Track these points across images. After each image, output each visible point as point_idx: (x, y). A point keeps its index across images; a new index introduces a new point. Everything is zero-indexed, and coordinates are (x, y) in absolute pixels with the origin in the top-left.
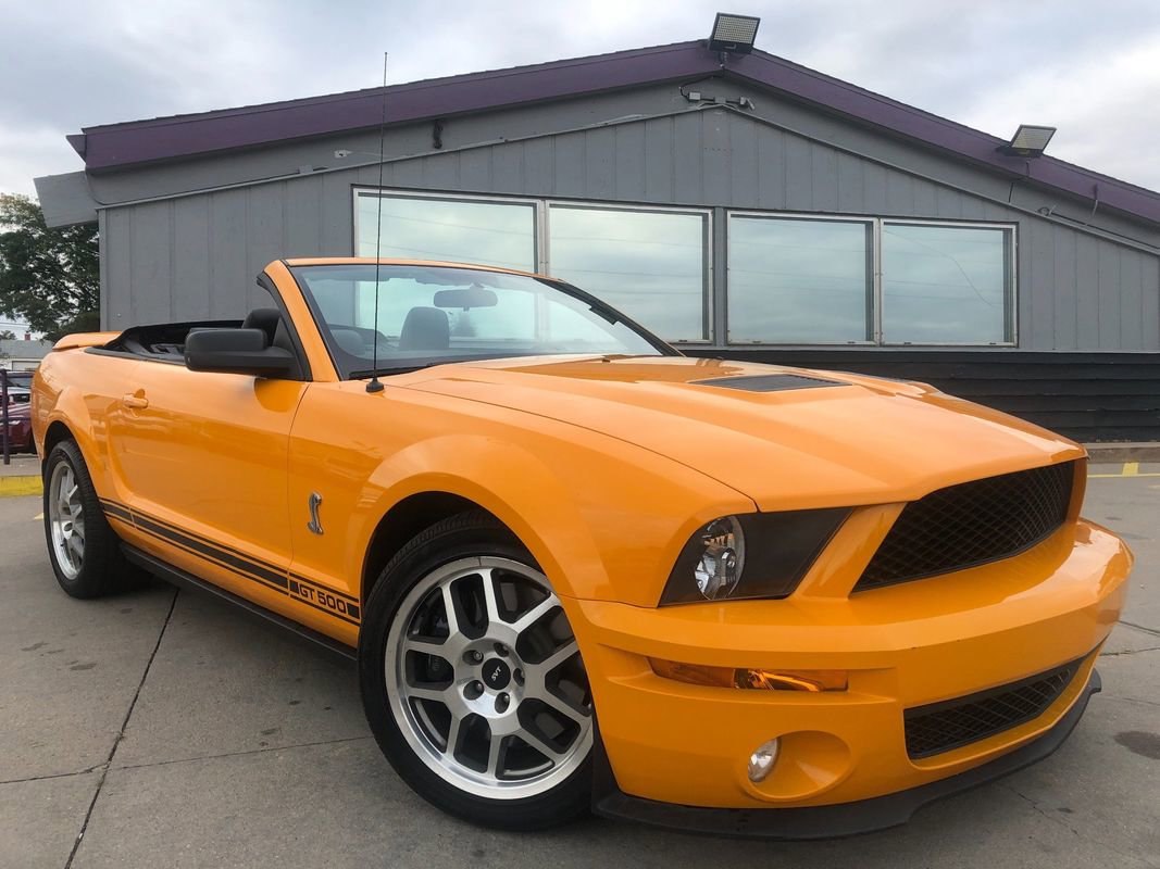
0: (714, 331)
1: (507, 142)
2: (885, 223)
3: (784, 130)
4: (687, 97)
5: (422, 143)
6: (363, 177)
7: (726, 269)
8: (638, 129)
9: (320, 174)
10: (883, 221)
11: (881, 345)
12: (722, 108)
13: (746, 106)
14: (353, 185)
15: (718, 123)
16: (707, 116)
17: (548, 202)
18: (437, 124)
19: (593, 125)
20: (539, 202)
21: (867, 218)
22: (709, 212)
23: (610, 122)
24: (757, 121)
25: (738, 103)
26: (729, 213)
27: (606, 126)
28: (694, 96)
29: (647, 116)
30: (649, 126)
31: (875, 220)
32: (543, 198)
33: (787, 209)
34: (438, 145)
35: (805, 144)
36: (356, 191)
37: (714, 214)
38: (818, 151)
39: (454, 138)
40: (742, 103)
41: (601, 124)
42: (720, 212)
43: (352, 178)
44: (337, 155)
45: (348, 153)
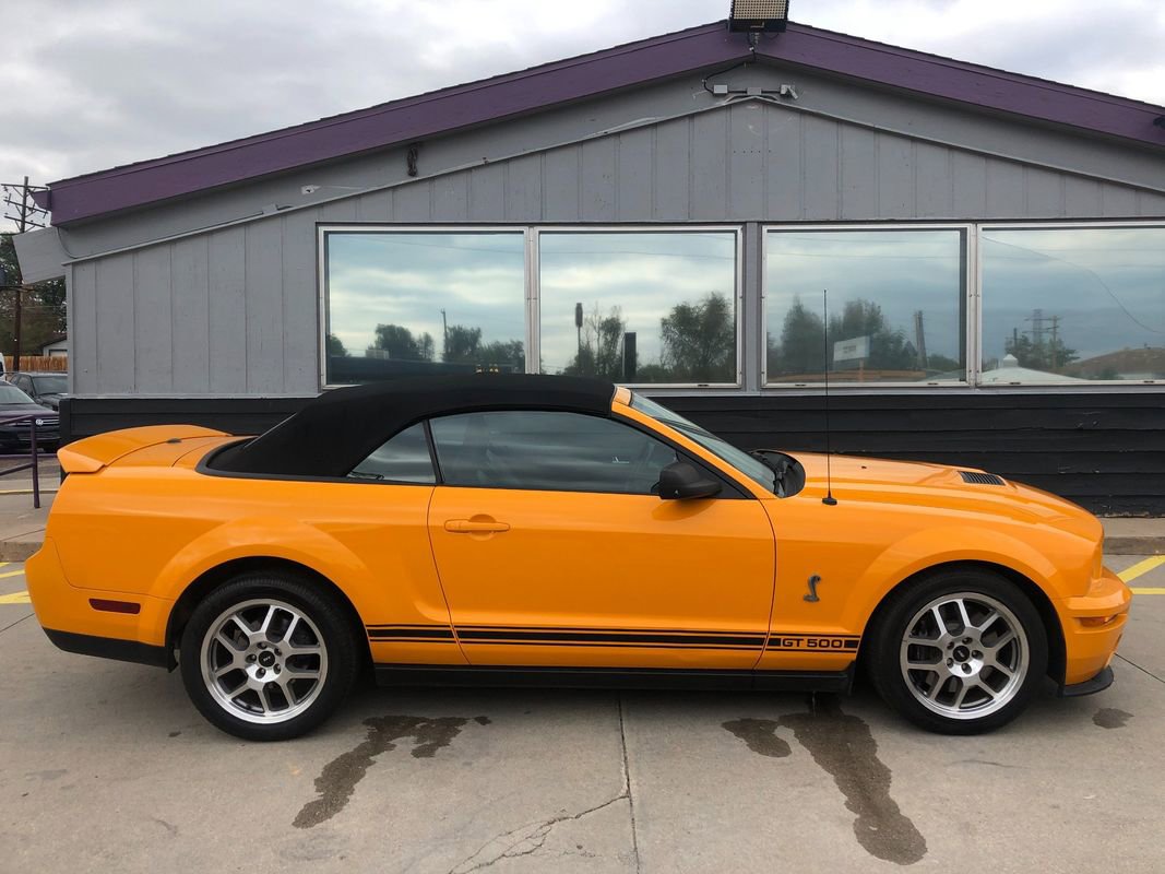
0: (744, 373)
1: (487, 165)
2: (984, 229)
3: (839, 122)
4: (711, 91)
5: (396, 173)
6: (329, 214)
7: (760, 298)
8: (647, 134)
9: (284, 214)
10: (981, 226)
11: (977, 386)
12: (755, 101)
13: (788, 96)
14: (318, 224)
15: (752, 124)
16: (735, 112)
17: (537, 229)
18: (412, 150)
19: (594, 135)
20: (527, 230)
21: (960, 222)
22: (739, 228)
23: (611, 130)
24: (803, 113)
25: (778, 93)
26: (765, 228)
27: (607, 136)
28: (720, 89)
29: (659, 119)
30: (661, 130)
31: (971, 226)
32: (530, 225)
33: (844, 218)
34: (412, 173)
35: (869, 137)
37: (745, 230)
38: (888, 144)
39: (429, 165)
40: (783, 92)
41: (601, 133)
42: (752, 228)
43: (315, 216)
44: (304, 191)
45: (317, 187)
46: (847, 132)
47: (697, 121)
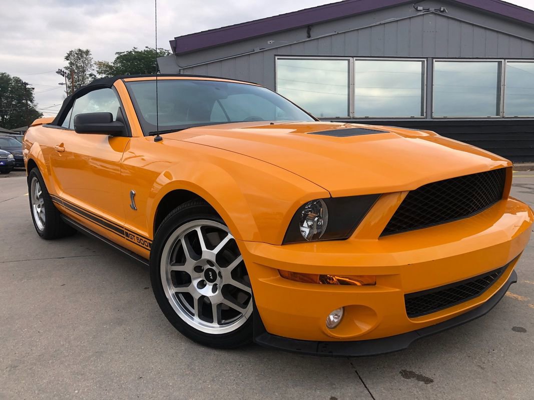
0: (426, 112)
1: (338, 33)
2: (508, 62)
3: (460, 21)
4: (417, 9)
5: (302, 36)
6: (280, 52)
7: (432, 85)
8: (395, 24)
9: (263, 51)
10: (506, 60)
11: (503, 118)
12: (432, 13)
13: (444, 11)
14: (275, 55)
15: (431, 21)
16: (425, 17)
17: (355, 58)
18: (309, 28)
19: (374, 24)
20: (351, 59)
21: (498, 60)
22: (425, 60)
23: (382, 22)
24: (448, 18)
25: (440, 10)
26: (434, 60)
27: (381, 24)
28: (420, 8)
29: (398, 19)
30: (400, 23)
31: (503, 60)
32: (353, 57)
33: (461, 57)
34: (309, 37)
35: (470, 27)
36: (276, 57)
37: (427, 61)
38: (476, 29)
39: (316, 33)
40: (442, 10)
41: (378, 23)
42: (430, 60)
43: (275, 52)
44: (269, 43)
45: (273, 41)
46: (464, 25)
47: (412, 20)
